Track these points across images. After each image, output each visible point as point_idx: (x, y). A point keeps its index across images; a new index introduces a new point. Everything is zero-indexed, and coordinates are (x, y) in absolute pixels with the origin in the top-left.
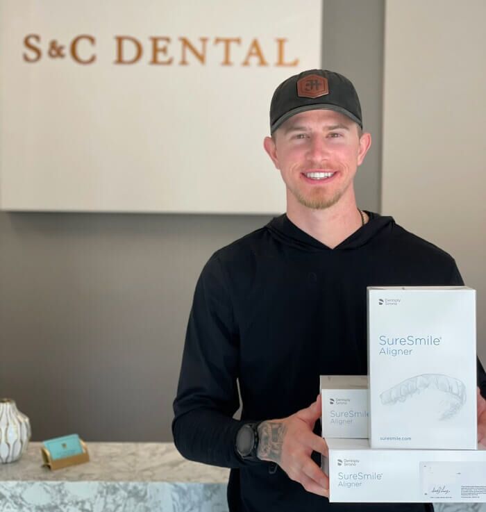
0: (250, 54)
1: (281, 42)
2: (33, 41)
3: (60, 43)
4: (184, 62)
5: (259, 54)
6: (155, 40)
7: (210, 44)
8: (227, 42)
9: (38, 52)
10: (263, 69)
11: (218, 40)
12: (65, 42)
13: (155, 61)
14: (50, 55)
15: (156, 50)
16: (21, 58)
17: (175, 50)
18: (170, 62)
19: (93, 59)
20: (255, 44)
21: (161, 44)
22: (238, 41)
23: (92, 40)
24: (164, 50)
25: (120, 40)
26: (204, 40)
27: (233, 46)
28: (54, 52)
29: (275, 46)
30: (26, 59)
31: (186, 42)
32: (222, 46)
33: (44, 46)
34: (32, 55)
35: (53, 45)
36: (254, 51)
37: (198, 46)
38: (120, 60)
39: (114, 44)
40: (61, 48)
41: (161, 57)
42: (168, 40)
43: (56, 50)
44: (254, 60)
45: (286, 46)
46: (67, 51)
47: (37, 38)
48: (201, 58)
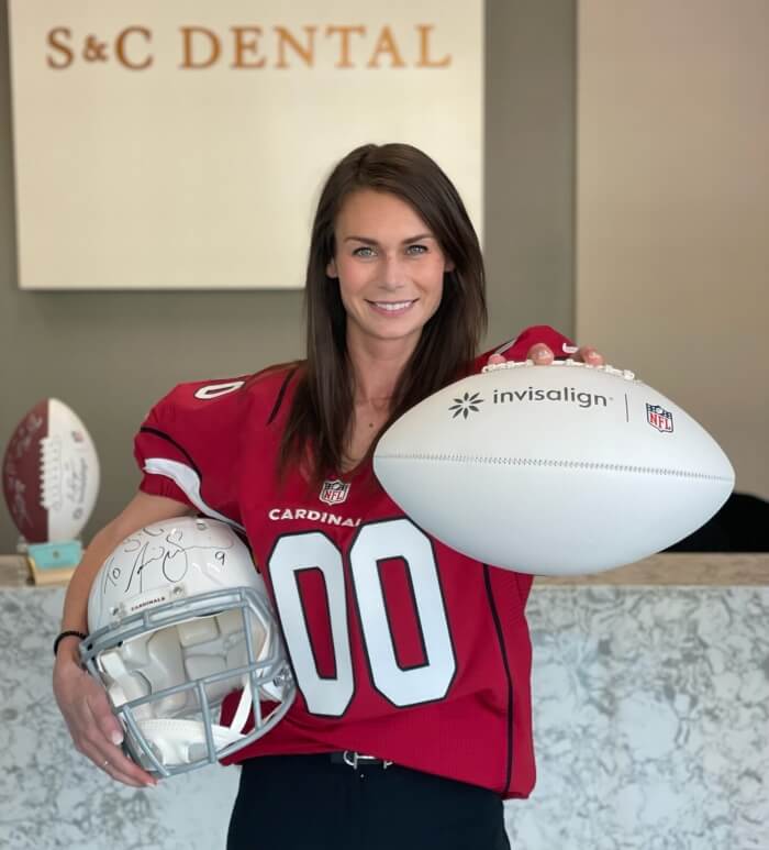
0: (379, 50)
1: (424, 31)
2: (60, 38)
3: (100, 39)
4: (282, 64)
5: (392, 49)
6: (239, 32)
7: (320, 36)
8: (345, 31)
9: (69, 53)
10: (398, 73)
11: (331, 30)
12: (108, 37)
13: (239, 63)
14: (87, 58)
15: (240, 47)
16: (44, 64)
17: (269, 45)
18: (261, 64)
19: (148, 63)
20: (386, 35)
21: (248, 38)
22: (361, 30)
23: (147, 33)
24: (253, 47)
25: (187, 33)
26: (311, 30)
27: (354, 37)
28: (92, 53)
29: (416, 37)
30: (52, 64)
31: (284, 34)
32: (337, 38)
33: (77, 45)
34: (60, 58)
35: (90, 42)
36: (385, 44)
37: (302, 39)
38: (188, 63)
39: (180, 38)
40: (102, 46)
41: (248, 57)
42: (257, 30)
43: (94, 51)
44: (386, 59)
45: (433, 37)
46: (110, 51)
47: (67, 32)
48: (307, 57)
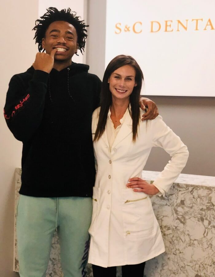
0: (207, 25)
2: (118, 26)
4: (178, 30)
5: (211, 24)
8: (197, 20)
9: (120, 30)
11: (193, 20)
12: (131, 25)
13: (166, 31)
14: (125, 31)
15: (166, 26)
16: (114, 33)
17: (174, 25)
18: (172, 31)
19: (141, 31)
20: (209, 21)
22: (202, 19)
23: (141, 23)
24: (170, 26)
25: (152, 23)
26: (187, 20)
27: (200, 22)
28: (126, 29)
30: (116, 33)
31: (179, 22)
33: (122, 27)
34: (118, 31)
35: (126, 27)
36: (209, 24)
37: (184, 23)
38: (152, 31)
39: (150, 24)
40: (129, 27)
42: (171, 21)
44: (209, 27)
47: (120, 24)
48: (186, 28)
